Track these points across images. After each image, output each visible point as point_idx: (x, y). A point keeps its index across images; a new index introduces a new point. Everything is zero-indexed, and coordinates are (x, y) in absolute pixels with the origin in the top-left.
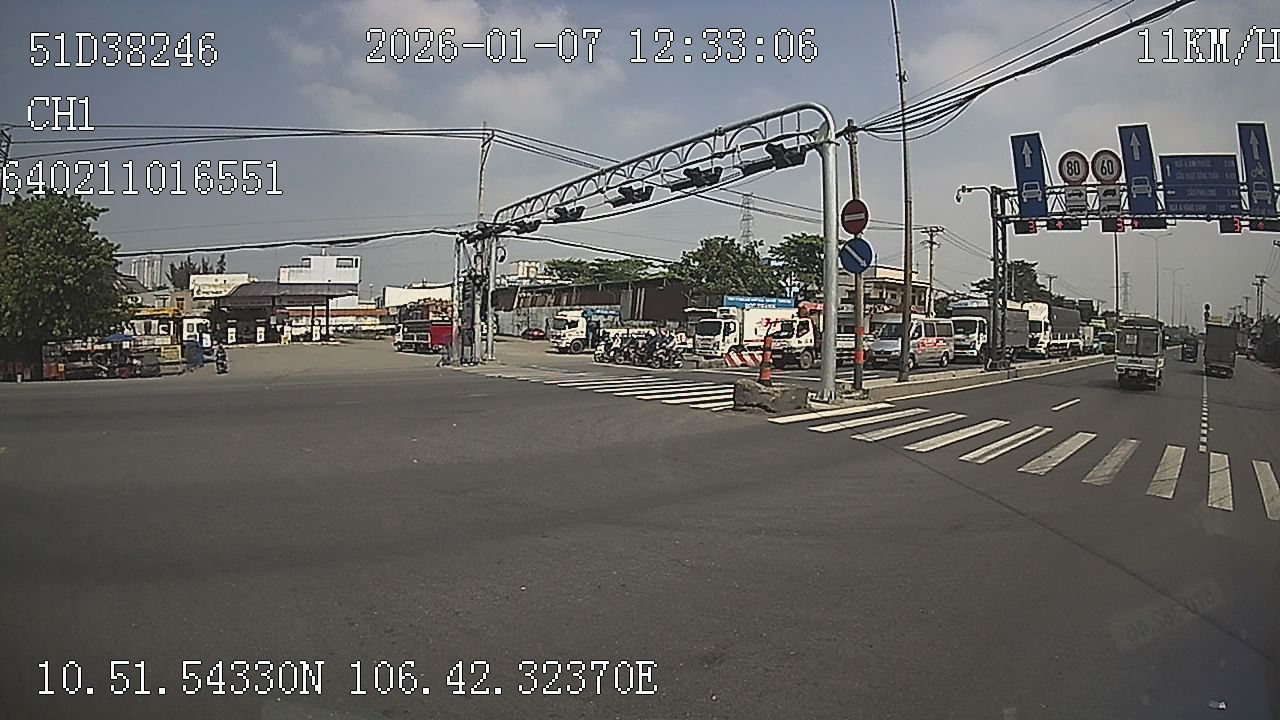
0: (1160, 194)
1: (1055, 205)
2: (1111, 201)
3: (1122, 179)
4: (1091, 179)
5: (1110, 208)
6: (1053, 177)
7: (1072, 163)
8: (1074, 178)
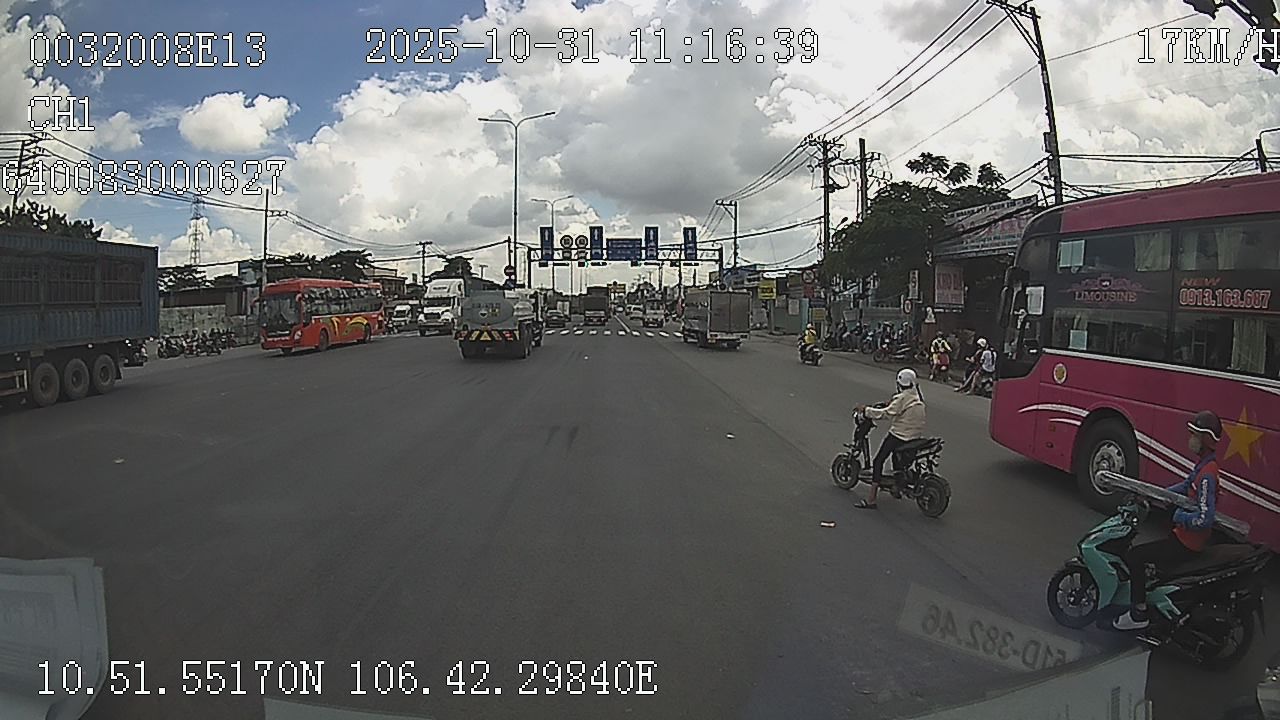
0: (605, 252)
1: (556, 256)
2: (583, 255)
3: (588, 246)
4: (574, 246)
5: (581, 258)
6: (557, 244)
7: (566, 240)
8: (567, 246)
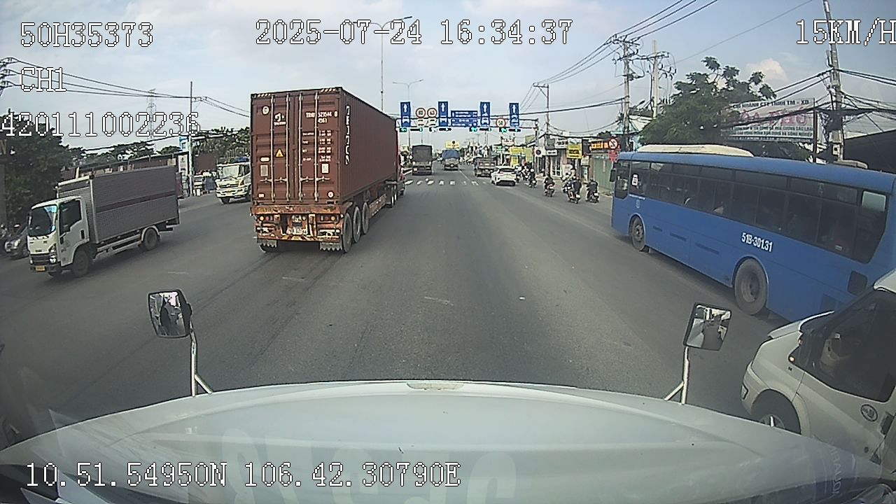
0: (450, 120)
1: (413, 124)
2: (433, 123)
3: (437, 116)
4: (426, 116)
6: (413, 114)
7: (420, 111)
8: (421, 116)
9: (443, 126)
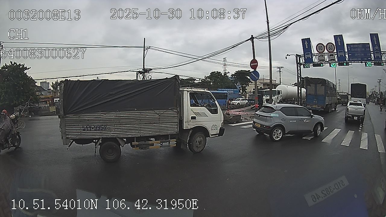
0: (347, 55)
1: (315, 60)
2: (332, 58)
3: (335, 51)
4: (326, 51)
6: (314, 51)
7: (320, 46)
8: (321, 51)
9: (342, 62)
